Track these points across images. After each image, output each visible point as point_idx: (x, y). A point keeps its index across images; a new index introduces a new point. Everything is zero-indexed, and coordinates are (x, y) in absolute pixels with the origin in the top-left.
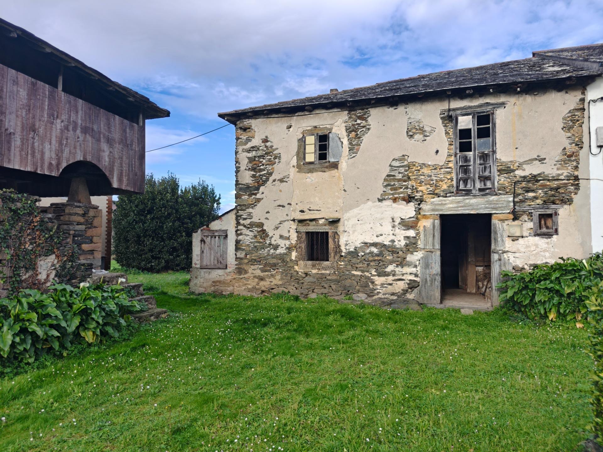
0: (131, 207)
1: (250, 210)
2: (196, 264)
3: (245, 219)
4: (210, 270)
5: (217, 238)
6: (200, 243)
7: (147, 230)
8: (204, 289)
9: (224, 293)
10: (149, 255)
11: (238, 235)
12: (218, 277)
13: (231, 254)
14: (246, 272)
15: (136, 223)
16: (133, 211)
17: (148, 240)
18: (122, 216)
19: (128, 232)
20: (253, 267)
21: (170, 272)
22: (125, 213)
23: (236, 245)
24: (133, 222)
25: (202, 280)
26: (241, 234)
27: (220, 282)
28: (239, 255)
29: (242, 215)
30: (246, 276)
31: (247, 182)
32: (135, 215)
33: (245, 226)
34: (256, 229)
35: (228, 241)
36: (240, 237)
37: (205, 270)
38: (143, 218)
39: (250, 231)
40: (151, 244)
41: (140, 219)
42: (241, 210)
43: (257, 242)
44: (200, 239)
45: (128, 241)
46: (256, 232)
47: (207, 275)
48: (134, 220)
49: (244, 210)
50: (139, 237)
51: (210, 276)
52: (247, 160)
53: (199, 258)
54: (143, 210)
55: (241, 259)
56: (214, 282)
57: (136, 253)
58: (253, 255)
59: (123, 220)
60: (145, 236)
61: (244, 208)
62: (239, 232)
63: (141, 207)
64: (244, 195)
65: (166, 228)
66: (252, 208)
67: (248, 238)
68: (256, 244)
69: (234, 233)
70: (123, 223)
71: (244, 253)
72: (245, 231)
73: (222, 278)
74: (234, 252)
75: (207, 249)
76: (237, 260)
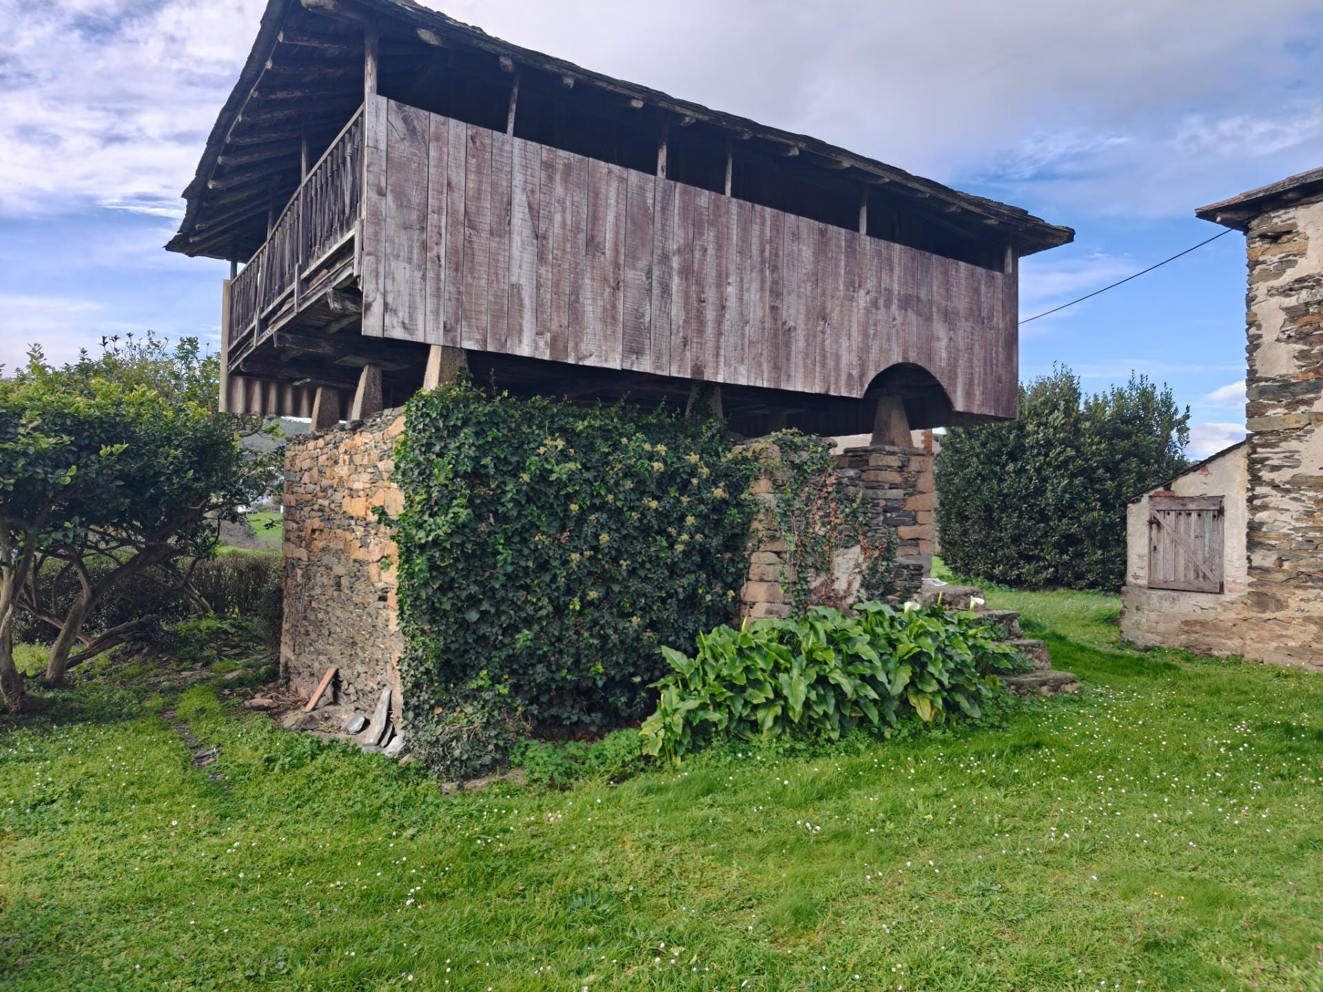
0: (972, 448)
1: (1293, 445)
2: (1136, 577)
3: (1275, 468)
4: (1175, 594)
5: (1194, 516)
6: (1146, 529)
7: (1006, 496)
8: (1159, 639)
9: (1215, 653)
10: (1012, 551)
11: (1254, 509)
12: (1199, 611)
13: (1236, 556)
14: (1281, 605)
15: (983, 480)
16: (978, 456)
17: (1009, 516)
18: (953, 466)
19: (965, 499)
20: (1300, 593)
21: (1061, 590)
22: (960, 460)
23: (1248, 535)
24: (976, 478)
25: (1153, 616)
26: (1264, 507)
27: (1203, 624)
28: (1257, 560)
29: (1267, 459)
30: (1280, 615)
31: (1283, 372)
32: (982, 463)
33: (1276, 487)
34: (1312, 494)
35: (1226, 524)
36: (1261, 516)
37: (1160, 593)
38: (998, 469)
39: (1294, 499)
40: (1017, 526)
41: (992, 471)
42: (1263, 446)
43: (1314, 529)
44: (1147, 517)
45: (967, 519)
46: (1310, 504)
47: (1166, 604)
48: (979, 474)
49: (1272, 446)
50: (988, 509)
51: (1176, 608)
52: (1283, 316)
53: (1146, 563)
54: (998, 453)
55: (1266, 570)
56: (1186, 623)
57: (983, 544)
58: (1303, 562)
59: (956, 474)
60: (1003, 509)
61: (1273, 439)
62: (1257, 502)
63: (992, 446)
64: (1273, 406)
65: (1053, 491)
66: (1299, 438)
67: (1286, 517)
68: (1311, 534)
69: (1245, 503)
70: (957, 480)
71: (1275, 557)
72: (1275, 498)
73: (1210, 616)
74: (1244, 553)
75: (1168, 542)
76: (1254, 572)
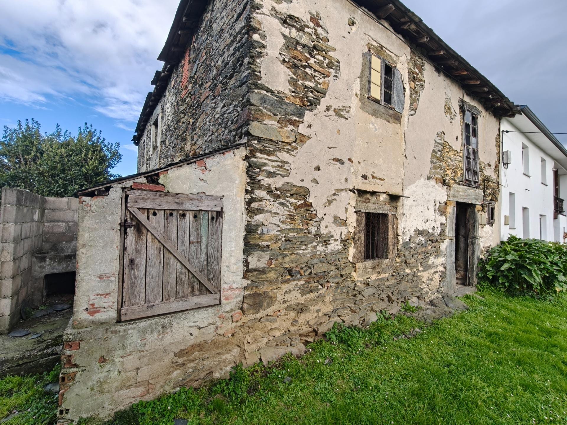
1: (284, 156)
2: (95, 310)
3: (271, 175)
4: (165, 321)
5: (189, 217)
6: (116, 236)
8: (141, 390)
9: (217, 375)
11: (251, 211)
12: (195, 332)
13: (233, 260)
14: (272, 301)
20: (285, 287)
23: (245, 238)
25: (131, 362)
26: (260, 211)
27: (200, 347)
28: (254, 262)
29: (265, 165)
30: (270, 311)
31: (281, 89)
33: (270, 192)
34: (293, 200)
35: (225, 227)
36: (259, 218)
37: (143, 324)
39: (281, 204)
42: (262, 151)
43: (293, 230)
44: (117, 218)
46: (291, 208)
47: (152, 338)
49: (269, 153)
51: (168, 338)
52: (282, 41)
53: (114, 285)
55: (261, 271)
56: (180, 354)
58: (287, 259)
61: (270, 147)
62: (254, 205)
64: (269, 117)
66: (288, 151)
67: (276, 220)
68: (291, 235)
69: (242, 206)
71: (267, 258)
72: (269, 203)
73: (209, 334)
74: (242, 256)
75: (152, 251)
76: (250, 274)
